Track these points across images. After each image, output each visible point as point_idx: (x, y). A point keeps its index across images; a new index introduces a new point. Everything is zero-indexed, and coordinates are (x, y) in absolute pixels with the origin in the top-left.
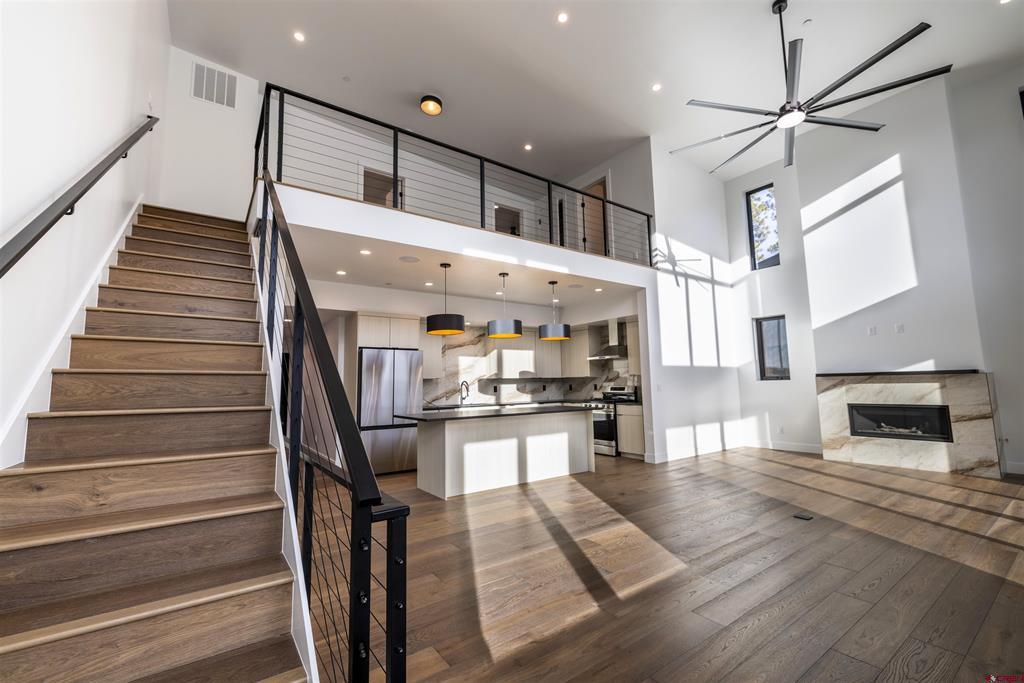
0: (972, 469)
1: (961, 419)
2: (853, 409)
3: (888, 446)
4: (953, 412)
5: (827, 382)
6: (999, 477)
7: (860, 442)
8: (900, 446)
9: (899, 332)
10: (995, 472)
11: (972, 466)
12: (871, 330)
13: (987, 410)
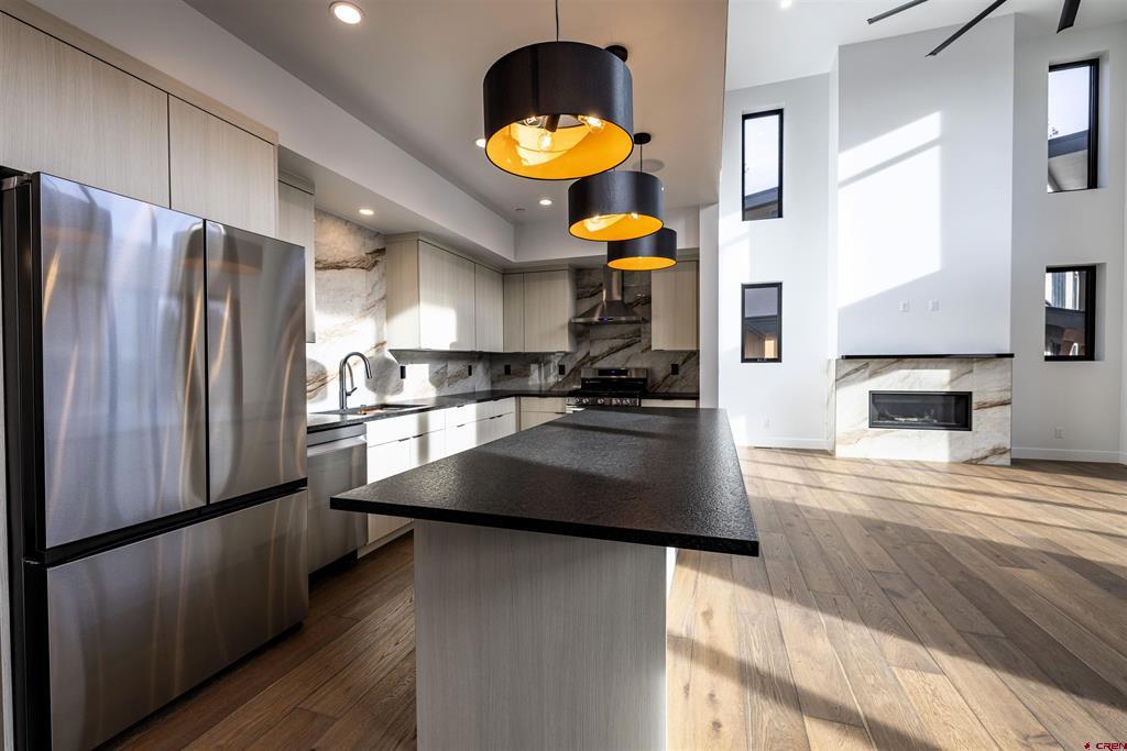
0: (986, 457)
1: (983, 406)
2: (875, 397)
3: (908, 437)
4: (975, 399)
5: (849, 366)
6: (1009, 463)
7: (877, 434)
8: (920, 437)
9: (933, 310)
10: (1006, 459)
11: (986, 454)
12: (904, 305)
13: (1006, 396)
